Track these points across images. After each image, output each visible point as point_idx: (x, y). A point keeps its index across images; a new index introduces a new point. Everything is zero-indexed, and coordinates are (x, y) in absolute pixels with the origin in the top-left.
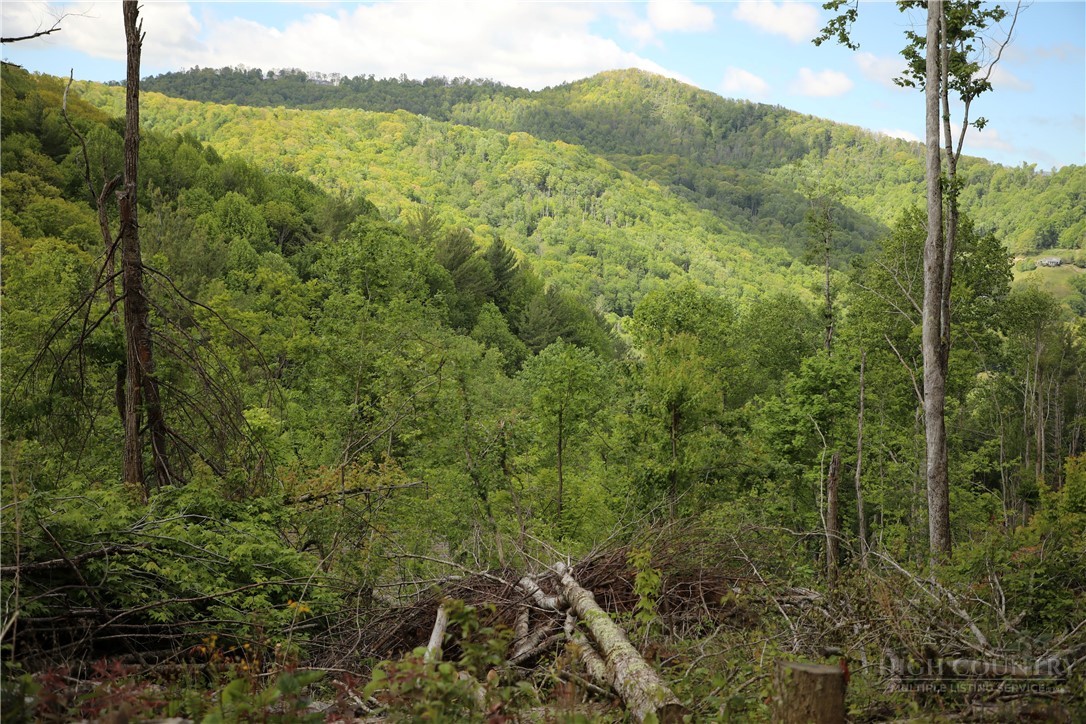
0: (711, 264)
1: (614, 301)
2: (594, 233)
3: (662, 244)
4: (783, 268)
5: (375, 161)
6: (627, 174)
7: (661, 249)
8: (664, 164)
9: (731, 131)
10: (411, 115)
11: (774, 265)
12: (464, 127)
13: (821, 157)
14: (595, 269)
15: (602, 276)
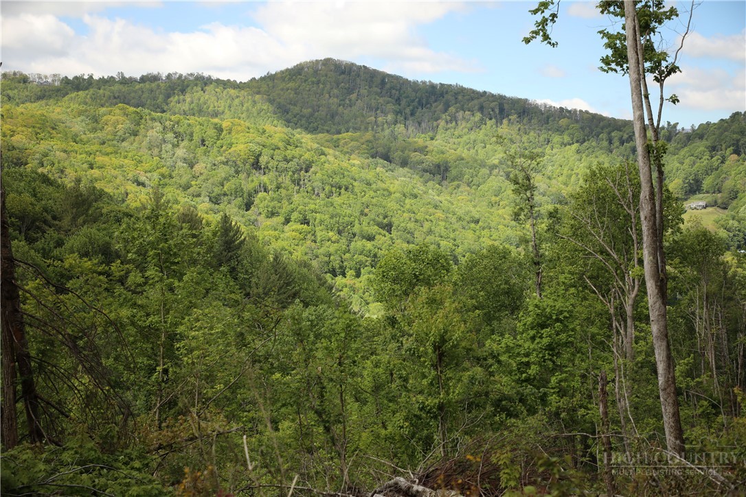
0: (411, 225)
1: (328, 263)
2: (305, 205)
3: (366, 211)
4: (473, 225)
5: (100, 151)
6: (331, 151)
7: (366, 215)
8: (362, 141)
9: (418, 108)
10: (132, 109)
11: (465, 223)
12: (182, 117)
13: (497, 127)
14: (309, 236)
15: (315, 242)
